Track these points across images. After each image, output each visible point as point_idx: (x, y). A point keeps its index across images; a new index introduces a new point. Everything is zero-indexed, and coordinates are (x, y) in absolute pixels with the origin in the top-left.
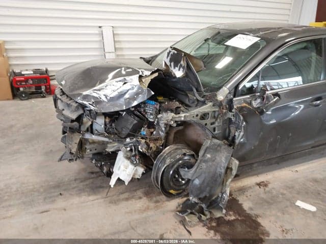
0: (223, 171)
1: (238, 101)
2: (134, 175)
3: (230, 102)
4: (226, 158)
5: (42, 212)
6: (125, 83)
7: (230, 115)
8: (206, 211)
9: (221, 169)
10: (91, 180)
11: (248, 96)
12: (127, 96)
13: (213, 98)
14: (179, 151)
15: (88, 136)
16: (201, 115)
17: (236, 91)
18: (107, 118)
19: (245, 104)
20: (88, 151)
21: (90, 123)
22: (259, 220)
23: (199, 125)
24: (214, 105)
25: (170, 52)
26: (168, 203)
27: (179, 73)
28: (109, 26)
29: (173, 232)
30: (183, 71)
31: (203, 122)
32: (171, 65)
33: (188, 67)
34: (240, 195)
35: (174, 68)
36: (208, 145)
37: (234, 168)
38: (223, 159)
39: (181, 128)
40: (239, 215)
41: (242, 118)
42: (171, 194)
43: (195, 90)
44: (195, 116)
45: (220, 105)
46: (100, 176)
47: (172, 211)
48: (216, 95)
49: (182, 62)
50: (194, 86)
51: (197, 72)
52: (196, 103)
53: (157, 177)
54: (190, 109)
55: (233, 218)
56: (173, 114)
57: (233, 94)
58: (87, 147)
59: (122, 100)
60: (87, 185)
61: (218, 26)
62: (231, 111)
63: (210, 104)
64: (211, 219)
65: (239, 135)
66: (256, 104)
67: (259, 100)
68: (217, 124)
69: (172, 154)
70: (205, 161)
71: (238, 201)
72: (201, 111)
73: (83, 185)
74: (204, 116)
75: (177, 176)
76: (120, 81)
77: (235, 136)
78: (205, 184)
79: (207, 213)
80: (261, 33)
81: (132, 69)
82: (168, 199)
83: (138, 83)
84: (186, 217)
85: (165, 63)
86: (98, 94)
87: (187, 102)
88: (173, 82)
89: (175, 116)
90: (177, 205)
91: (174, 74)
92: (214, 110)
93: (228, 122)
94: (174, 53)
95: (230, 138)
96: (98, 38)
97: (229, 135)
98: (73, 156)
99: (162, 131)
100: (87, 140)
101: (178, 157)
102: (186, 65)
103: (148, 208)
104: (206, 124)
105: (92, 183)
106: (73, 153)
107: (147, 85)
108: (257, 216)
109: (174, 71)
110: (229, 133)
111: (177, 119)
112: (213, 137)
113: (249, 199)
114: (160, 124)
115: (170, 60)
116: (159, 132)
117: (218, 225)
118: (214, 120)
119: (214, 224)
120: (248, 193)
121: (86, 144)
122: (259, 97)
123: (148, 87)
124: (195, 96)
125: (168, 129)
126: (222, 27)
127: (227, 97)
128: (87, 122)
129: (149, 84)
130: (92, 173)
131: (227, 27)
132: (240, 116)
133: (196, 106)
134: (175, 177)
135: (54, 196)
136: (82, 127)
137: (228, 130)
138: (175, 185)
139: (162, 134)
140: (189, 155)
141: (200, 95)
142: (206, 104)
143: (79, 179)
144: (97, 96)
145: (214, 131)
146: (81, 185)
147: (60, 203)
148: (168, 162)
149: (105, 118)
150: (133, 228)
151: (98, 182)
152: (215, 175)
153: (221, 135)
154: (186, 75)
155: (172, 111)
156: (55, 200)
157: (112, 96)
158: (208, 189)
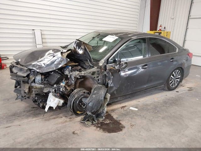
0: (103, 98)
1: (109, 66)
2: (58, 104)
3: (105, 67)
4: (104, 92)
5: (7, 127)
6: (54, 57)
7: (105, 73)
8: (96, 119)
9: (102, 98)
10: (34, 111)
11: (114, 64)
12: (55, 63)
13: (97, 65)
14: (82, 91)
15: (33, 84)
16: (92, 73)
17: (107, 62)
18: (43, 76)
19: (112, 68)
20: (34, 92)
21: (34, 78)
22: (121, 122)
23: (91, 78)
24: (98, 68)
25: (76, 41)
26: (76, 118)
27: (81, 52)
28: (39, 29)
29: (79, 130)
30: (83, 51)
31: (93, 76)
32: (76, 48)
33: (85, 49)
34: (112, 112)
35: (78, 49)
36: (96, 87)
37: (108, 98)
38: (103, 93)
39: (82, 80)
40: (111, 121)
41: (111, 74)
42: (78, 114)
43: (89, 61)
44: (89, 73)
45: (101, 67)
46: (38, 109)
47: (78, 122)
48: (99, 63)
49: (82, 47)
50: (88, 59)
51: (89, 52)
52: (89, 67)
53: (70, 105)
54: (86, 70)
55: (108, 122)
56: (78, 72)
57: (106, 63)
58: (33, 90)
59: (53, 65)
60: (31, 113)
61: (99, 31)
62: (106, 71)
63: (96, 67)
64: (98, 123)
65: (110, 82)
66: (117, 67)
67: (118, 66)
68: (99, 77)
69: (78, 92)
70: (94, 94)
71: (111, 115)
72: (92, 71)
73: (29, 114)
74: (93, 73)
75: (81, 104)
76: (51, 56)
77: (108, 83)
78: (94, 105)
79: (96, 120)
80: (119, 35)
81: (57, 49)
82: (77, 116)
83: (61, 56)
84: (86, 122)
85: (74, 47)
86: (40, 63)
87: (85, 67)
88: (78, 56)
89: (79, 73)
90: (81, 118)
91: (79, 52)
92: (98, 70)
93: (104, 76)
94: (78, 42)
95: (106, 84)
96: (32, 36)
97: (106, 83)
98: (26, 94)
99: (73, 81)
100: (32, 87)
101: (81, 94)
102: (84, 48)
103: (66, 121)
104: (94, 77)
105: (34, 112)
106: (26, 93)
107: (66, 56)
108: (120, 121)
109: (78, 50)
110: (106, 82)
111: (80, 75)
112: (98, 84)
113: (116, 114)
114: (72, 77)
115: (76, 45)
116: (71, 82)
117: (101, 125)
118: (98, 75)
119: (100, 125)
120: (116, 112)
121: (32, 89)
122: (118, 64)
123: (66, 57)
124: (89, 64)
125: (76, 80)
126: (101, 32)
127: (103, 64)
128: (32, 78)
129: (67, 56)
130: (34, 108)
131: (103, 32)
132: (110, 74)
133: (90, 68)
134: (80, 104)
135: (12, 120)
136: (29, 80)
137: (105, 80)
138: (80, 109)
139: (73, 82)
140: (87, 93)
141: (91, 63)
142: (94, 67)
143: (27, 111)
144: (40, 64)
145: (99, 81)
146: (28, 114)
147: (17, 123)
148: (76, 96)
149: (42, 76)
150: (59, 130)
151: (38, 111)
152: (99, 101)
153: (102, 83)
154: (84, 53)
155: (78, 71)
156: (13, 122)
157: (47, 64)
158: (96, 107)
